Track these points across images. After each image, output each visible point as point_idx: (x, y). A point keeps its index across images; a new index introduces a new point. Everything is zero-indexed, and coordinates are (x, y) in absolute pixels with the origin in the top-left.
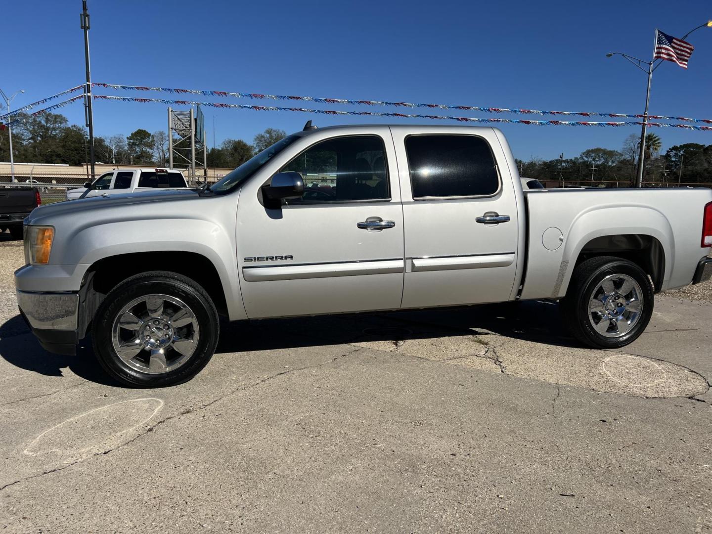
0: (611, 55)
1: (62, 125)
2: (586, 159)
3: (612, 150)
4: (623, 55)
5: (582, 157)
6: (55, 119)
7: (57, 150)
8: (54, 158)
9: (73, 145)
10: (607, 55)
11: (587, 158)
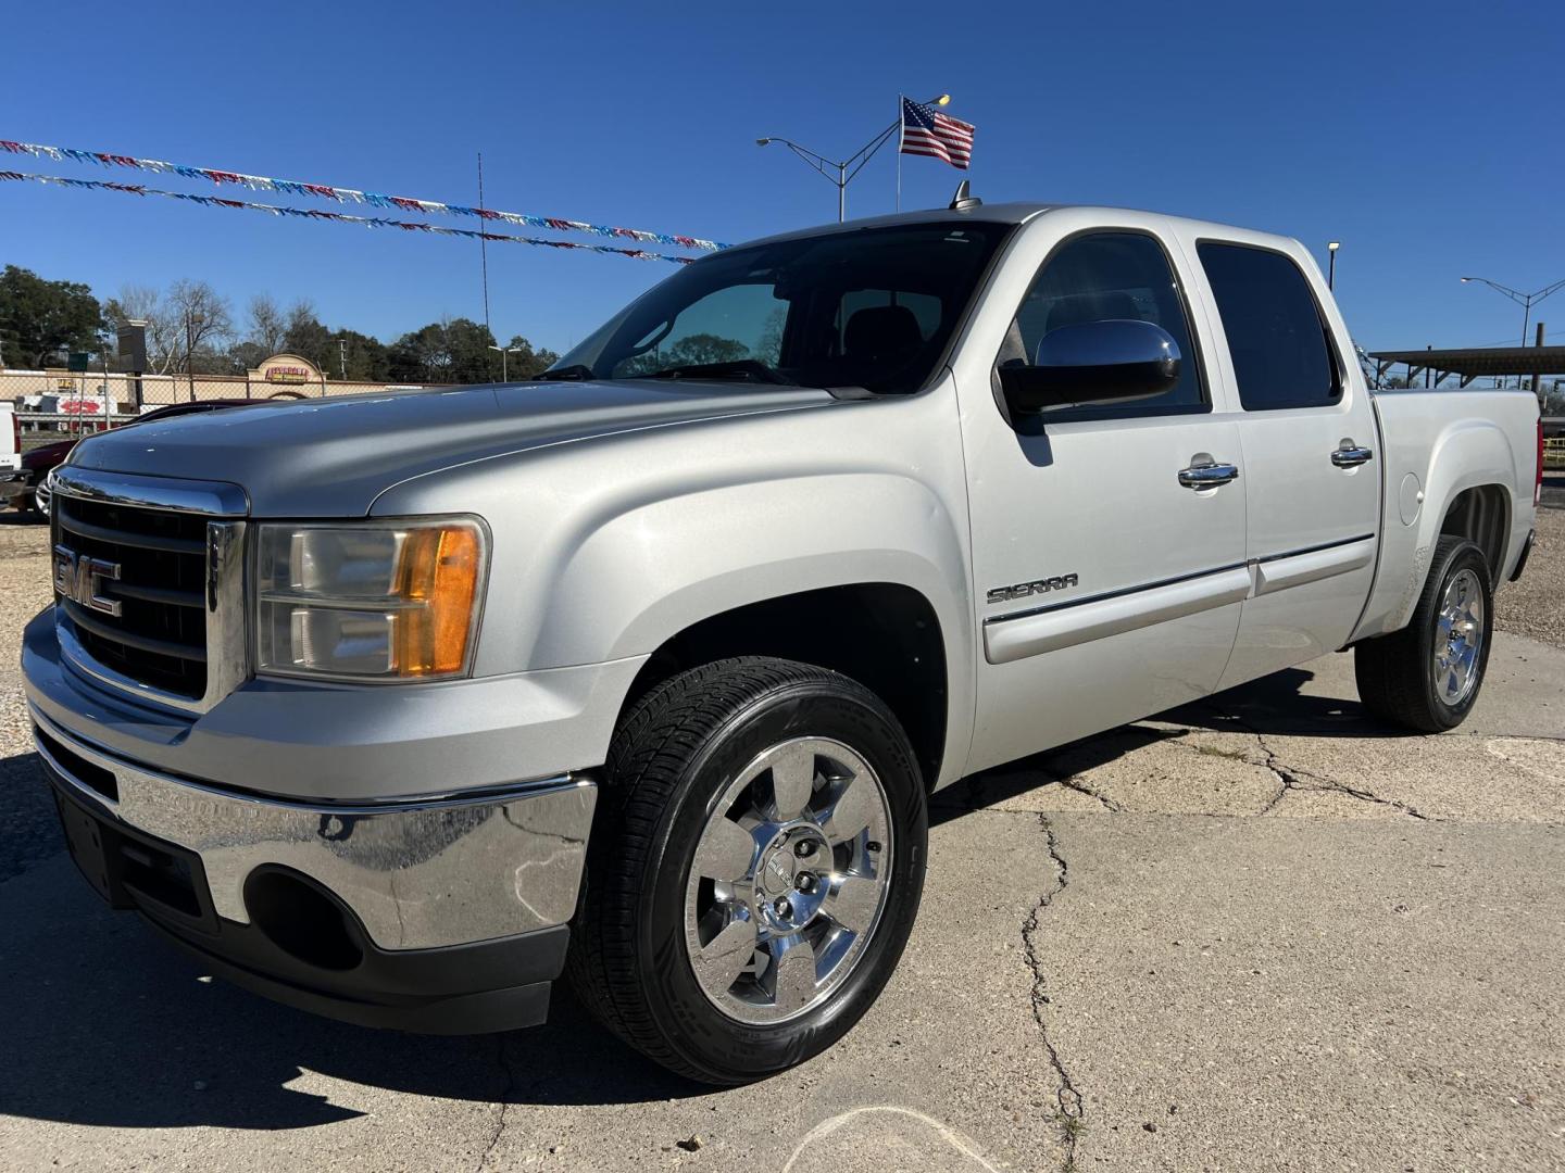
0: (766, 142)
2: (683, 356)
3: (729, 339)
4: (789, 145)
5: (674, 353)
10: (759, 142)
11: (685, 353)
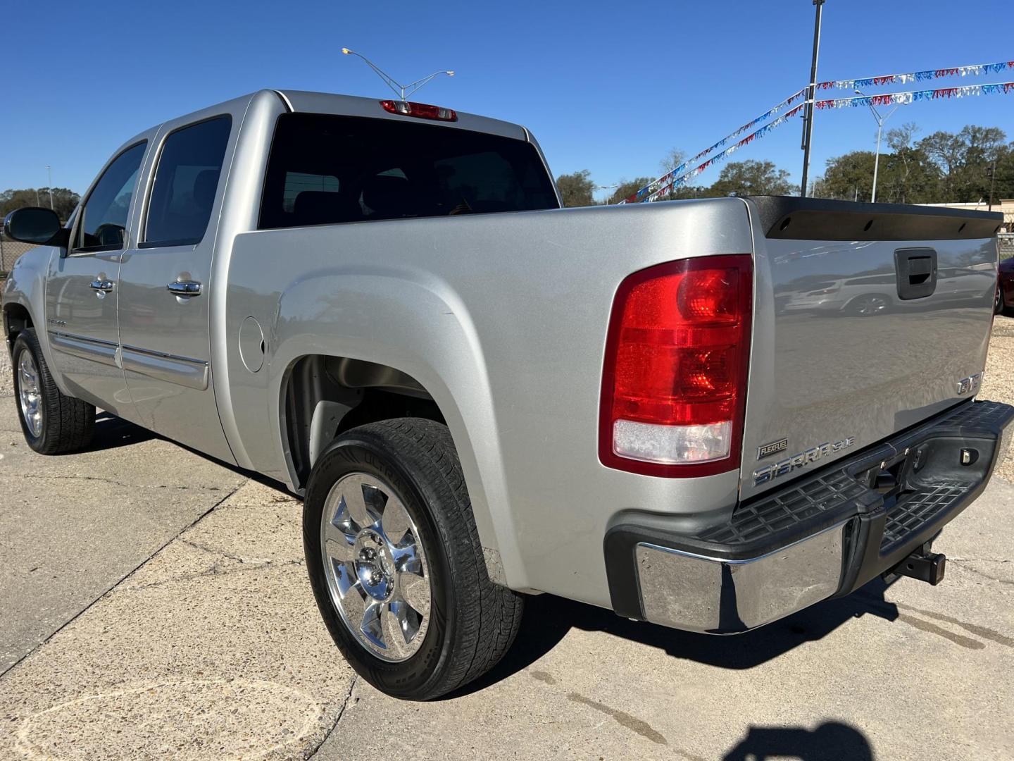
1: (996, 144)
6: (986, 135)
7: (978, 182)
8: (973, 194)
9: (1005, 172)
